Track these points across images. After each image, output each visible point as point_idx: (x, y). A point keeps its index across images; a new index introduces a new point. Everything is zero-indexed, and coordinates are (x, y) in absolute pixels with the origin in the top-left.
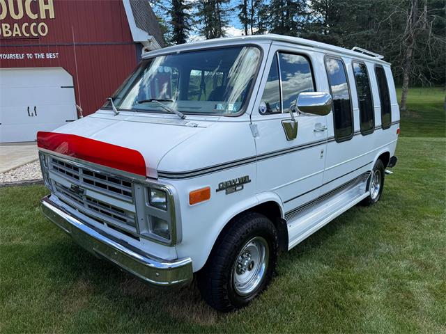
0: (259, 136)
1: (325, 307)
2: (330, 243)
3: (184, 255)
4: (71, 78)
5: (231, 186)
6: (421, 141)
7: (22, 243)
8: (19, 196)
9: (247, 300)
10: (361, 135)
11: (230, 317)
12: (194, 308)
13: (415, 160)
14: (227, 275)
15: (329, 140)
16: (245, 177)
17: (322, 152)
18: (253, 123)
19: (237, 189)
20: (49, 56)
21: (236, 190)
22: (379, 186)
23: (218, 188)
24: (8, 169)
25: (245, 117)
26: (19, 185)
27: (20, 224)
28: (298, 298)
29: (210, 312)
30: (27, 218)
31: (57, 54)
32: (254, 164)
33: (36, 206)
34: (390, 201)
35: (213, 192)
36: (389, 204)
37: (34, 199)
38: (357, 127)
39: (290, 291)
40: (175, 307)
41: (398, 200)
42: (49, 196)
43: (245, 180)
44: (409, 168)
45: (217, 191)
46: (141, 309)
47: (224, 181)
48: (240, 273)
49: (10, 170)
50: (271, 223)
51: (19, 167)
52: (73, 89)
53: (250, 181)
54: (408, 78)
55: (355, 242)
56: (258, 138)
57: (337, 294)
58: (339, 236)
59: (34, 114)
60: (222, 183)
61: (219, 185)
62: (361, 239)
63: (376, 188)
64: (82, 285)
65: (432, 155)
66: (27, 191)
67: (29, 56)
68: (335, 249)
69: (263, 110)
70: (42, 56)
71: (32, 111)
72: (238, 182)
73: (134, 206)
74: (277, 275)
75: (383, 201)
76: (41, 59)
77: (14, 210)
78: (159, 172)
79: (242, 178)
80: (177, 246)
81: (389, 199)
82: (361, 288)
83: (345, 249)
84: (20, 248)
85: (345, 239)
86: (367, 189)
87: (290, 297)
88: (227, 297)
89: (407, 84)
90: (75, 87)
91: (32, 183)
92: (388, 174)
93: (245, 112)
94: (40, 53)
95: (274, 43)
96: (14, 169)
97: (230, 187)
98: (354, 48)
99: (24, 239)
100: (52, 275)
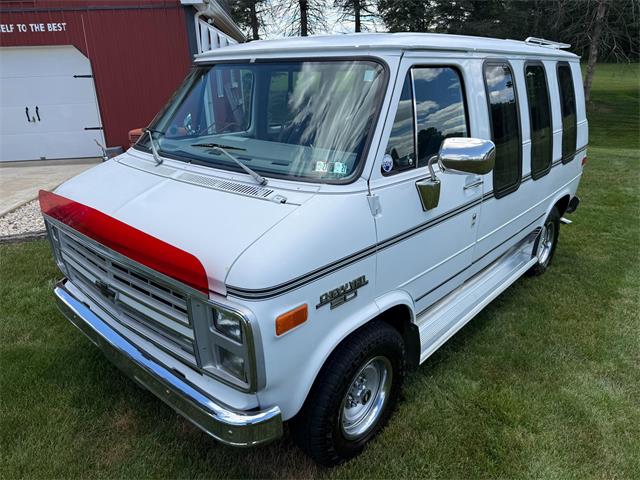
0: (380, 212)
1: (471, 454)
2: (478, 342)
3: (269, 403)
4: (87, 62)
5: (339, 295)
6: (611, 156)
7: (30, 344)
8: (22, 261)
9: (360, 444)
10: (532, 180)
11: (335, 474)
12: (284, 459)
13: (603, 191)
14: (332, 419)
15: (486, 197)
16: (360, 279)
17: (474, 218)
18: (372, 192)
19: (348, 297)
20: (52, 27)
21: (345, 300)
22: (550, 244)
23: (319, 302)
24: (4, 211)
25: (360, 184)
26: (21, 240)
27: (25, 310)
28: (433, 439)
29: (307, 467)
30: (35, 301)
31: (64, 24)
32: (373, 257)
33: (48, 278)
34: (566, 267)
35: (311, 310)
36: (564, 272)
37: (45, 267)
38: (526, 169)
39: (422, 427)
40: (256, 457)
41: (578, 266)
42: (65, 282)
43: (360, 283)
44: (593, 206)
45: (317, 307)
46: (208, 461)
47: (328, 291)
48: (349, 406)
49: (6, 214)
50: (397, 333)
51: (19, 208)
52: (91, 79)
53: (367, 283)
54: (596, 52)
55: (514, 340)
56: (380, 216)
57: (489, 432)
58: (491, 330)
59: (37, 118)
60: (326, 294)
61: (321, 298)
62: (523, 335)
63: (546, 247)
64: (122, 421)
65: (626, 181)
66: (33, 253)
67: (21, 27)
68: (485, 353)
69: (387, 168)
70: (40, 27)
71: (32, 113)
72: (349, 288)
73: (192, 331)
74: (403, 399)
75: (555, 266)
76: (39, 32)
77: (17, 286)
78: (228, 287)
79: (355, 281)
80: (259, 394)
81: (563, 263)
82: (523, 423)
83: (499, 354)
84: (27, 354)
85: (499, 336)
86: (534, 253)
87: (421, 438)
88: (330, 436)
89: (595, 60)
90: (95, 76)
91: (40, 237)
92: (564, 223)
93: (359, 176)
94: (37, 22)
95: (406, 54)
96: (12, 211)
97: (336, 298)
98: (528, 40)
99: (34, 338)
100: (77, 402)
